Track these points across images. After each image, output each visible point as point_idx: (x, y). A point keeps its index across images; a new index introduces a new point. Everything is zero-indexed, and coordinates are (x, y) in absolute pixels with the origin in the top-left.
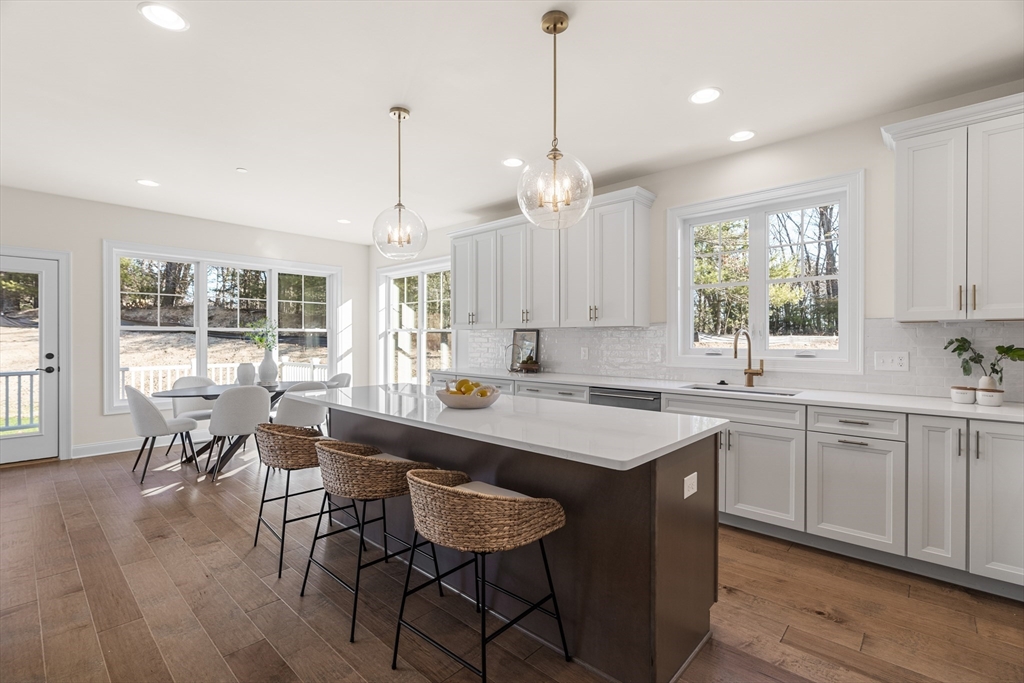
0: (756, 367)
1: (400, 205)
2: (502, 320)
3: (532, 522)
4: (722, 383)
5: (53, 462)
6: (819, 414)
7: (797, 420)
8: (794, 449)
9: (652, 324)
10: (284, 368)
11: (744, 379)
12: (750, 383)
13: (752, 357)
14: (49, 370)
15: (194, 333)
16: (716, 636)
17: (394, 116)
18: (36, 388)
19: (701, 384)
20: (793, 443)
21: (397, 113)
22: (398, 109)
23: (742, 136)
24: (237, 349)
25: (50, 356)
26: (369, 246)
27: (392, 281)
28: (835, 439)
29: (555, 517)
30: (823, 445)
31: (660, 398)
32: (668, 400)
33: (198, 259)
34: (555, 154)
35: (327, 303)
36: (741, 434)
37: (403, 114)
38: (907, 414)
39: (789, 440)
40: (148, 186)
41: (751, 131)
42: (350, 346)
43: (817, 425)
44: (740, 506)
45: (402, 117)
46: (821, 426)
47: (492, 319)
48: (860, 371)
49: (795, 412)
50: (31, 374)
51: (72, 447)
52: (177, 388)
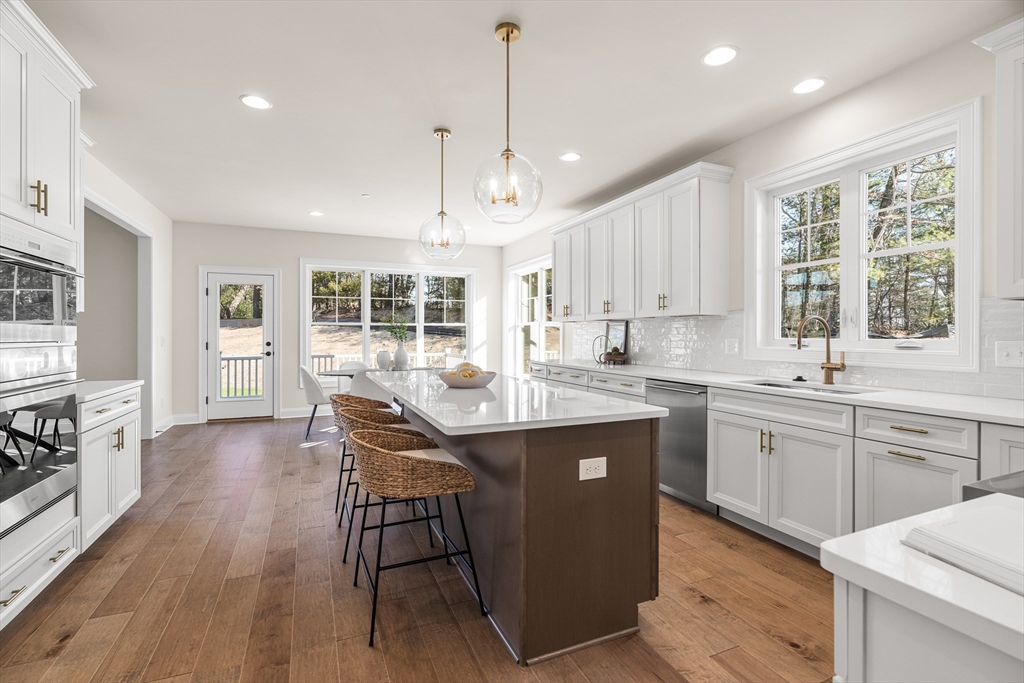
0: (836, 360)
1: (442, 212)
2: (589, 312)
3: (429, 479)
4: (800, 379)
5: (270, 419)
6: (869, 417)
7: (843, 424)
8: (842, 457)
9: (730, 311)
10: (447, 358)
11: (821, 375)
12: (829, 380)
13: (832, 349)
14: (268, 354)
15: (361, 327)
16: (643, 633)
17: (437, 137)
18: (260, 370)
19: (772, 380)
20: (839, 450)
21: (440, 134)
22: (440, 130)
23: (809, 86)
24: (434, 343)
25: (268, 344)
26: (502, 248)
27: (520, 279)
28: (884, 449)
29: (461, 481)
30: (875, 456)
31: (706, 393)
32: (715, 395)
33: (364, 268)
34: (507, 153)
35: (465, 301)
36: (784, 436)
37: (445, 134)
38: (979, 423)
39: (835, 447)
40: (317, 216)
41: (820, 78)
42: (485, 339)
43: (868, 430)
44: (783, 521)
45: (445, 136)
46: (871, 432)
47: (582, 312)
48: (975, 368)
49: (841, 413)
50: (257, 359)
51: (281, 410)
52: (343, 369)
